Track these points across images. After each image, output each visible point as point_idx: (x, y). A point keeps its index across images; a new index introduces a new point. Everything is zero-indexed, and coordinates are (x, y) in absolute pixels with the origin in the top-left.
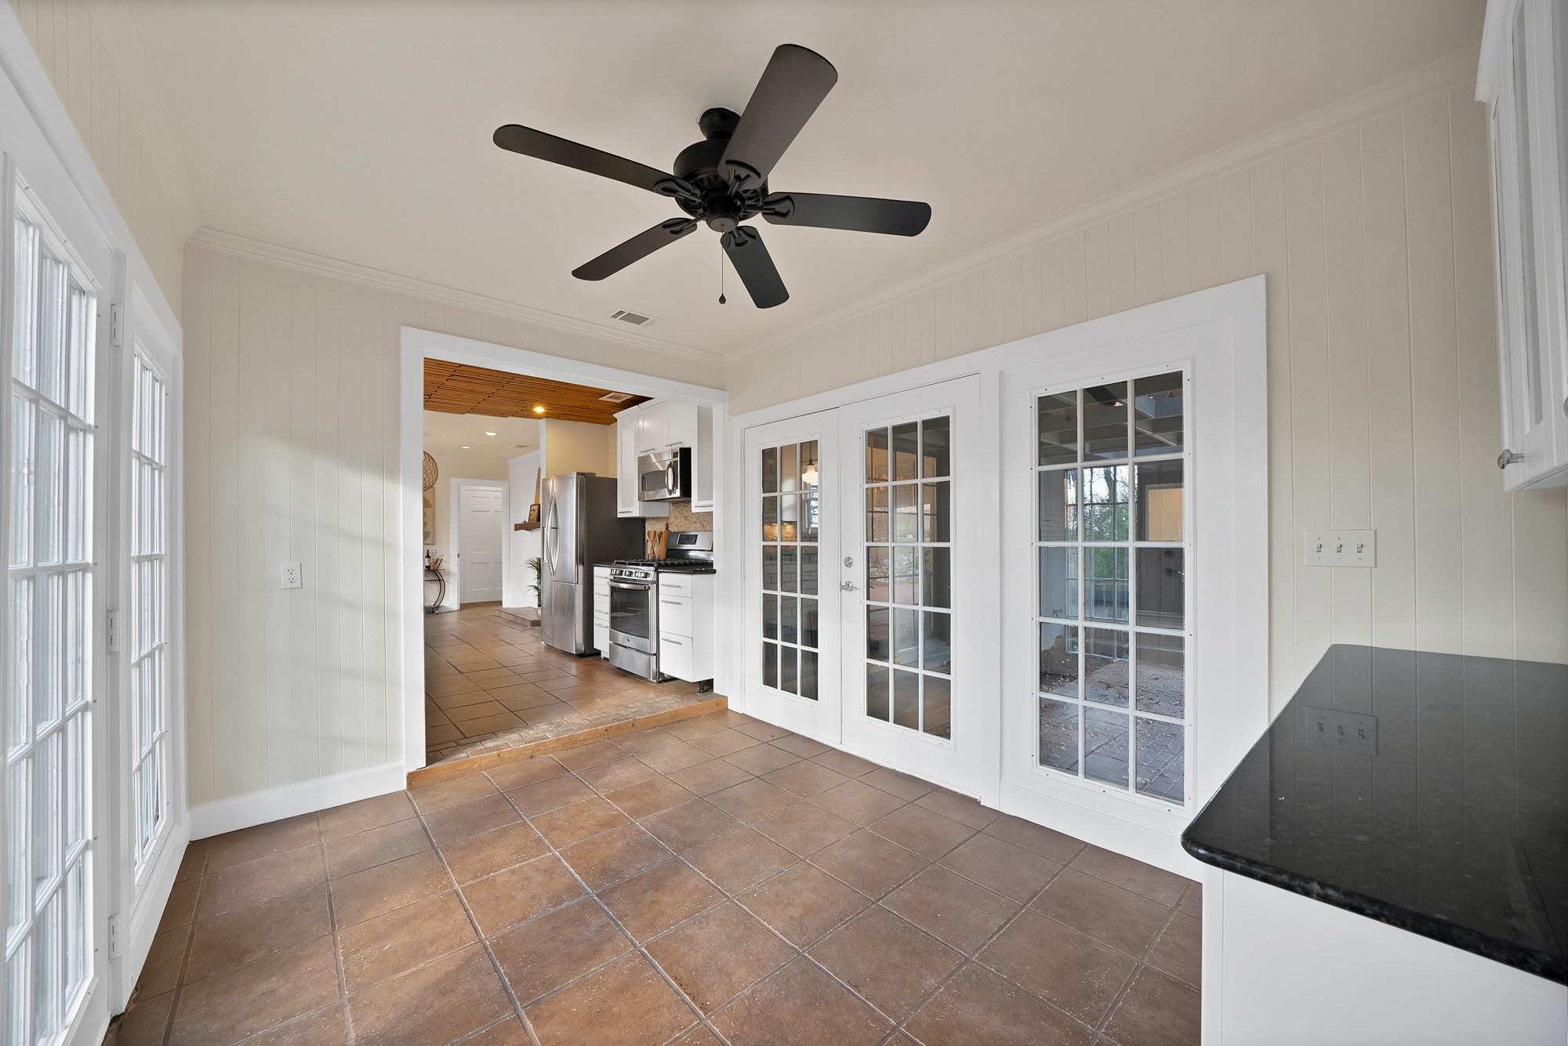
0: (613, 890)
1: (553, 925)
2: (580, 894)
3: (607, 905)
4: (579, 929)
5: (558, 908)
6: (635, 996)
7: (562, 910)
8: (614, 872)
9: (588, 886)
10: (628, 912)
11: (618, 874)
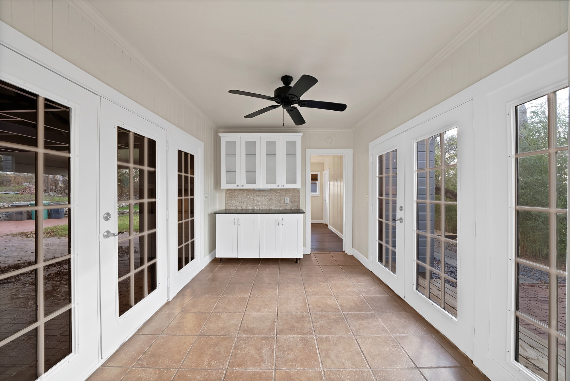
0: (307, 334)
1: (331, 330)
2: (319, 337)
3: (311, 329)
4: (323, 325)
5: (328, 336)
6: (316, 304)
7: (327, 335)
8: (303, 341)
9: (314, 340)
10: (307, 323)
11: (302, 340)
